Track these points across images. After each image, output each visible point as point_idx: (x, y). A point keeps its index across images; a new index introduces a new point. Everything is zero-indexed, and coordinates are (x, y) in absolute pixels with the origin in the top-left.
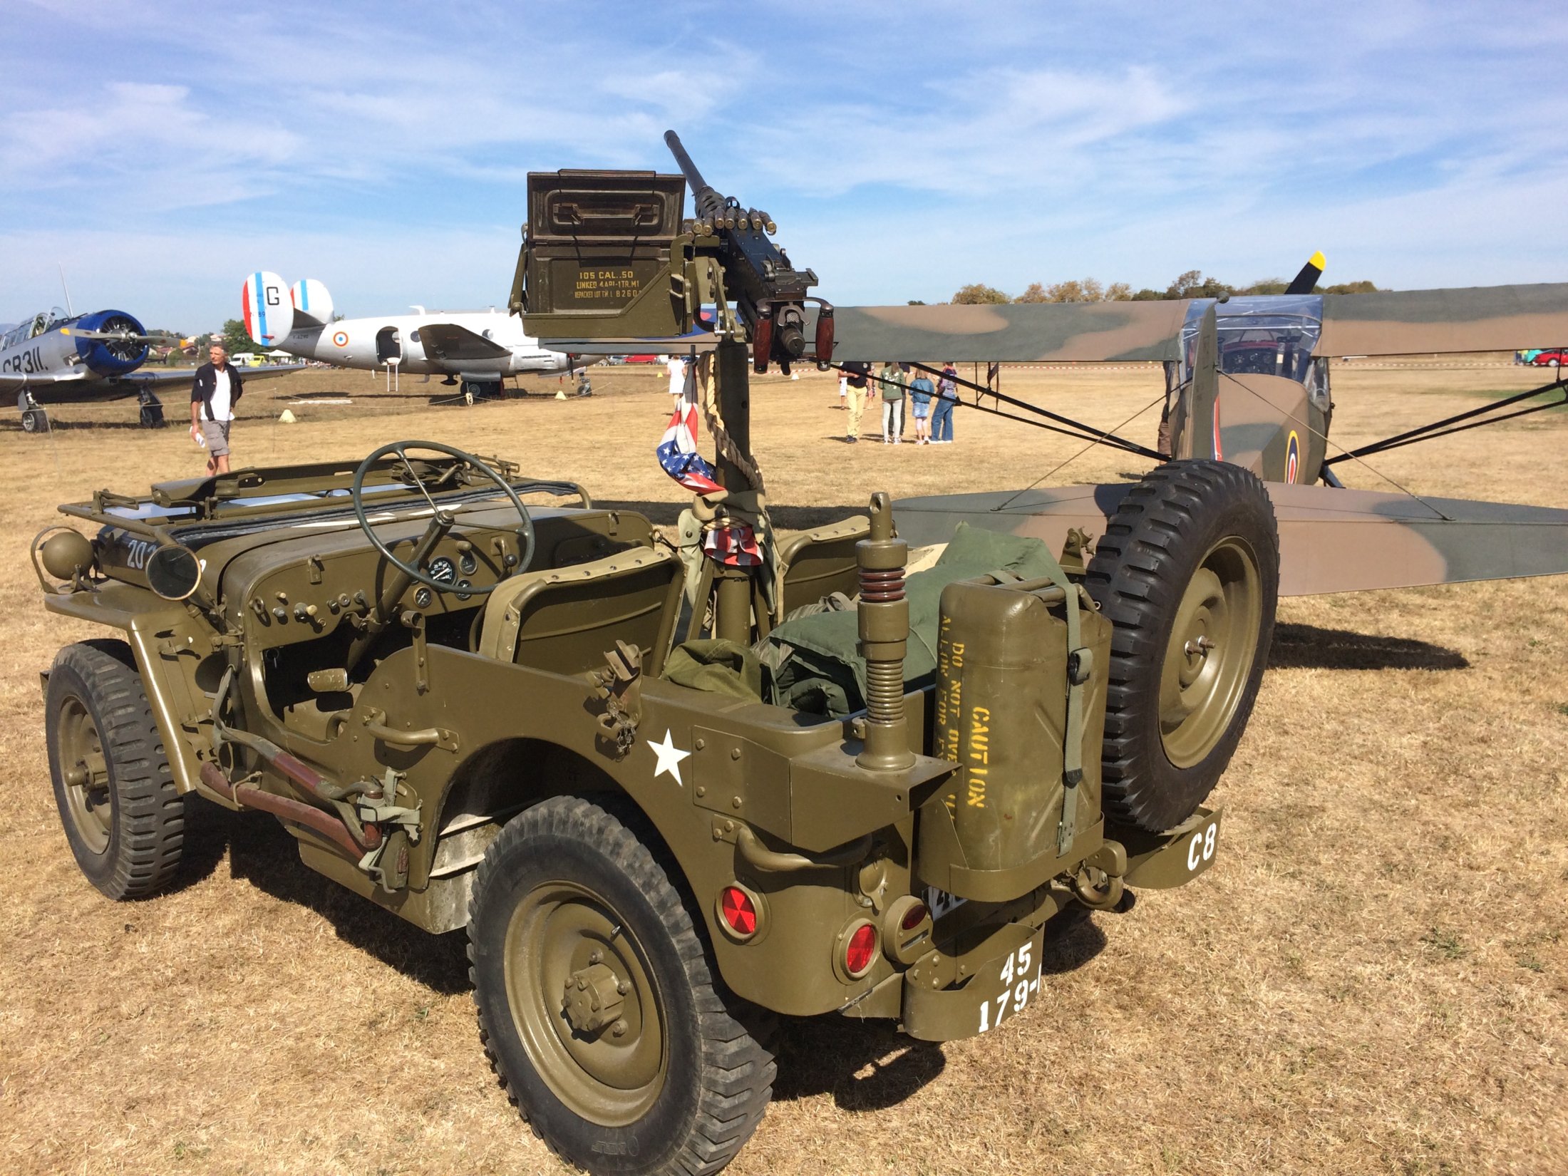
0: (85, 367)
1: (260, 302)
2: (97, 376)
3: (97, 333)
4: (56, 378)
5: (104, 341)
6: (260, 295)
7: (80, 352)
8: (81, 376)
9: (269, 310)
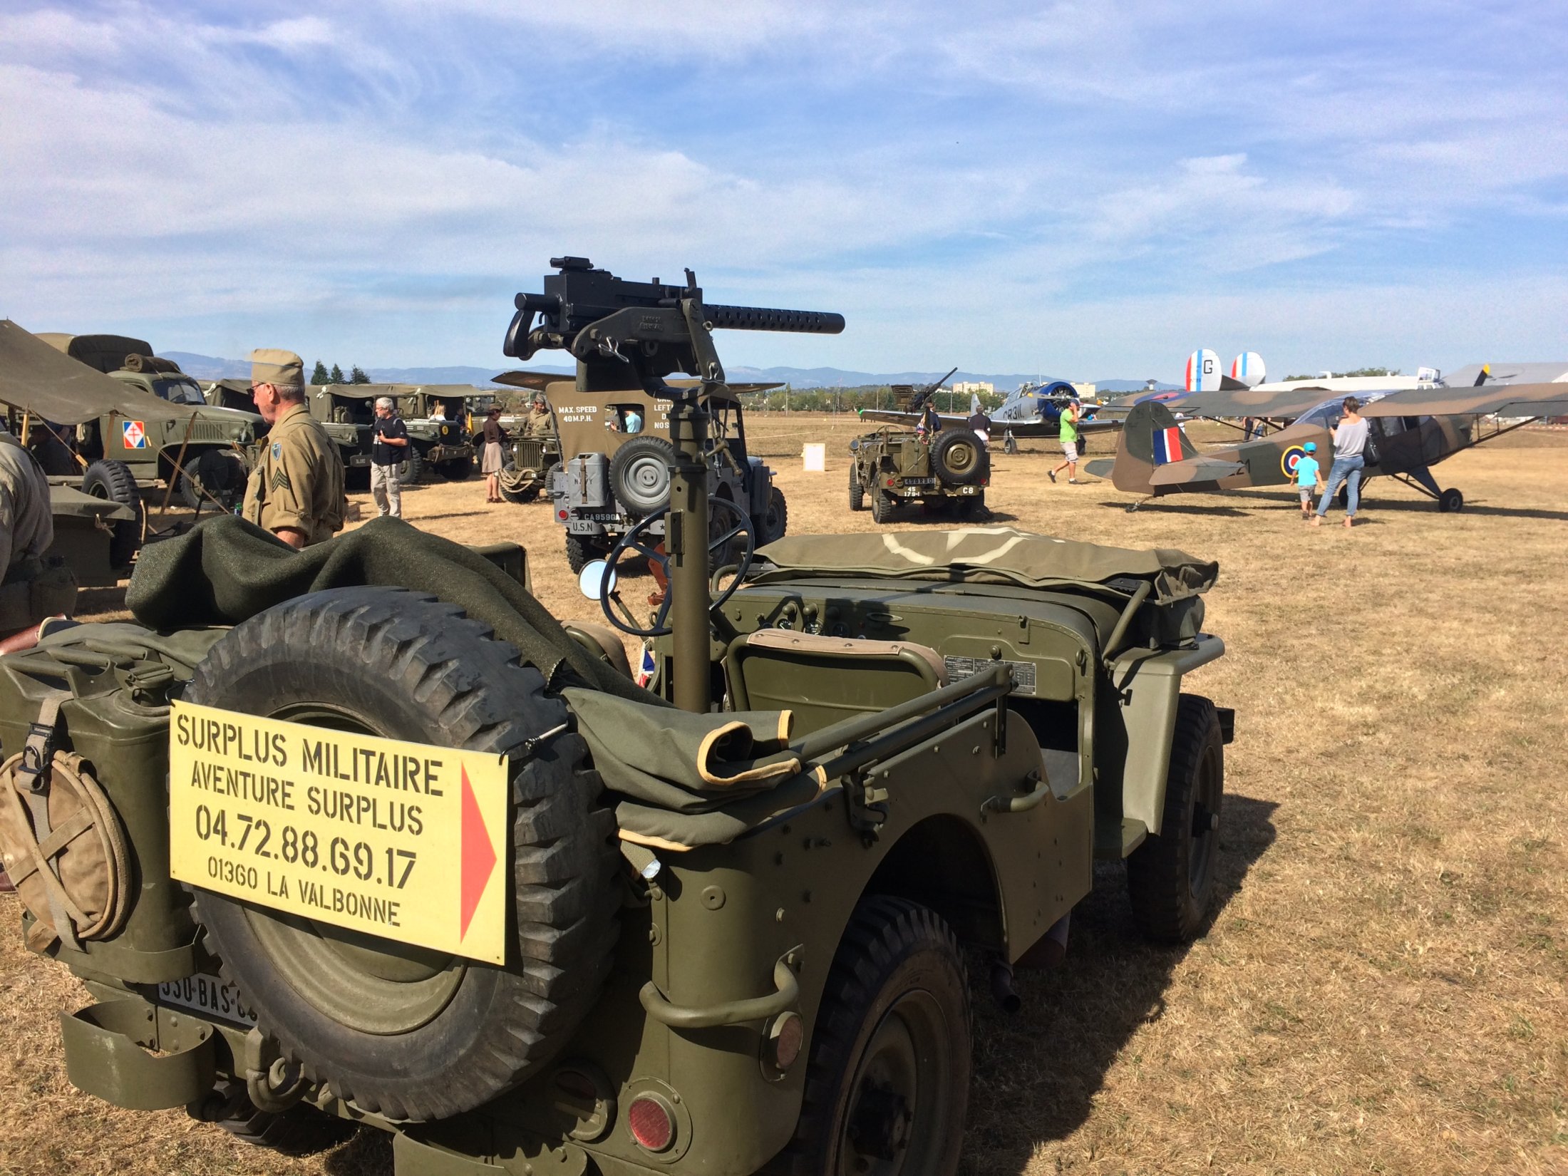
0: (1041, 416)
1: (1198, 372)
2: (1047, 422)
3: (1049, 396)
4: (1026, 422)
5: (1052, 401)
6: (1199, 366)
7: (1040, 407)
8: (1039, 421)
9: (1204, 377)
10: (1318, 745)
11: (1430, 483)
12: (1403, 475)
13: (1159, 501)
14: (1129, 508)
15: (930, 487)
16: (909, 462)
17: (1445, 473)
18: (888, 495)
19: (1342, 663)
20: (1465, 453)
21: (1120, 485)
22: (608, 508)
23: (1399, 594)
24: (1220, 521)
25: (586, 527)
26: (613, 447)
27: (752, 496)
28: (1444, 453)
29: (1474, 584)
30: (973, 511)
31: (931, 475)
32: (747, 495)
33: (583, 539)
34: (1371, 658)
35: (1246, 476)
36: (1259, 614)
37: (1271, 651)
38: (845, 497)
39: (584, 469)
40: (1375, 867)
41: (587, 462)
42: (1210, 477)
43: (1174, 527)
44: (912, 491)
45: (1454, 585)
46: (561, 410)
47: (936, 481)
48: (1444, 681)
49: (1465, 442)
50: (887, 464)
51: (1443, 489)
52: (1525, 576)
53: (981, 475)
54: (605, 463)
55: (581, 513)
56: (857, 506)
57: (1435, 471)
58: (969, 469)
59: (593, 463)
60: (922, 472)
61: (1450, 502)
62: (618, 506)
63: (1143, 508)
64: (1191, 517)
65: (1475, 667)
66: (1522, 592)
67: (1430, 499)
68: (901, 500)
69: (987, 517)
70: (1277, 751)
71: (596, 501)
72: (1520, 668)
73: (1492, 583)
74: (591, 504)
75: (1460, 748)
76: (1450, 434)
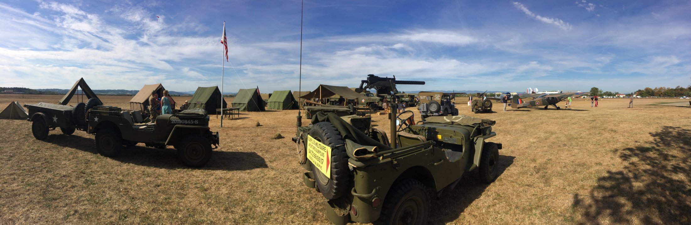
10: (525, 146)
11: (556, 106)
12: (552, 105)
13: (518, 109)
14: (514, 110)
15: (483, 108)
16: (479, 105)
17: (558, 105)
18: (476, 109)
19: (534, 133)
20: (560, 102)
21: (512, 107)
22: (427, 111)
23: (545, 122)
24: (526, 112)
25: (424, 114)
26: (428, 102)
27: (451, 110)
28: (558, 102)
29: (556, 120)
30: (490, 111)
31: (483, 106)
32: (451, 109)
33: (424, 116)
34: (538, 132)
35: (531, 105)
36: (525, 126)
37: (525, 132)
38: (471, 109)
39: (423, 105)
40: (526, 167)
41: (424, 104)
42: (525, 106)
43: (520, 113)
44: (480, 109)
45: (553, 120)
46: (421, 97)
47: (484, 107)
48: (547, 135)
49: (560, 100)
50: (476, 105)
51: (557, 107)
52: (563, 118)
53: (491, 106)
54: (427, 104)
55: (423, 112)
56: (473, 111)
57: (556, 104)
58: (489, 105)
59: (425, 105)
60: (481, 106)
61: (558, 108)
62: (429, 111)
63: (516, 110)
64: (523, 112)
65: (552, 132)
66: (561, 121)
67: (555, 108)
68: (479, 110)
69: (492, 112)
70: (519, 148)
71: (425, 110)
72: (557, 132)
73: (558, 120)
74: (424, 111)
75: (545, 145)
76: (558, 99)
